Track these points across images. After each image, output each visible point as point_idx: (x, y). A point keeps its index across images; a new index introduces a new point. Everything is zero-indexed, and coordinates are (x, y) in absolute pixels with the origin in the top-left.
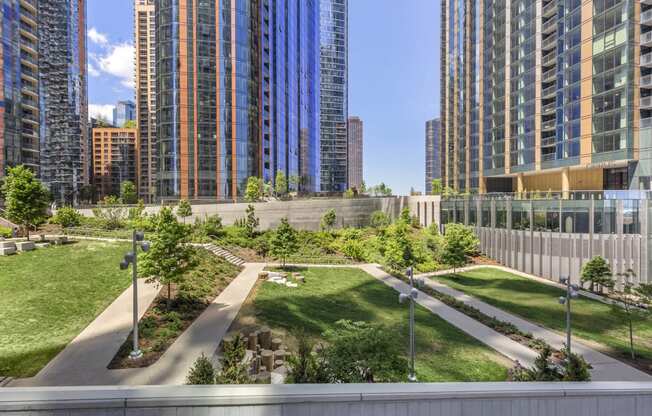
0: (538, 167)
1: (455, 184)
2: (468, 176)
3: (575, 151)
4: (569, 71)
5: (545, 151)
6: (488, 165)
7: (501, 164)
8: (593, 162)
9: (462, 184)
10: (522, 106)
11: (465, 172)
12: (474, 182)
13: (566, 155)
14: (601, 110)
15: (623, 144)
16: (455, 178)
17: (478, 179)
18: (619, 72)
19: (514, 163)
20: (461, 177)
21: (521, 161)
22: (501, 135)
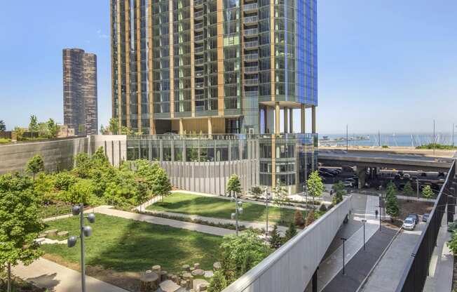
0: (193, 115)
1: (128, 123)
2: (140, 117)
3: (215, 106)
4: (210, 52)
5: (197, 104)
6: (157, 110)
7: (167, 110)
8: (225, 114)
9: (134, 123)
10: (182, 68)
11: (137, 113)
12: (146, 123)
13: (210, 108)
14: (228, 83)
15: (238, 105)
16: (128, 118)
17: (149, 120)
18: (236, 61)
19: (177, 110)
20: (134, 118)
21: (182, 109)
22: (167, 87)
